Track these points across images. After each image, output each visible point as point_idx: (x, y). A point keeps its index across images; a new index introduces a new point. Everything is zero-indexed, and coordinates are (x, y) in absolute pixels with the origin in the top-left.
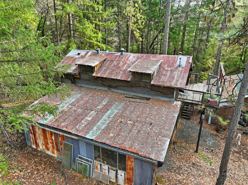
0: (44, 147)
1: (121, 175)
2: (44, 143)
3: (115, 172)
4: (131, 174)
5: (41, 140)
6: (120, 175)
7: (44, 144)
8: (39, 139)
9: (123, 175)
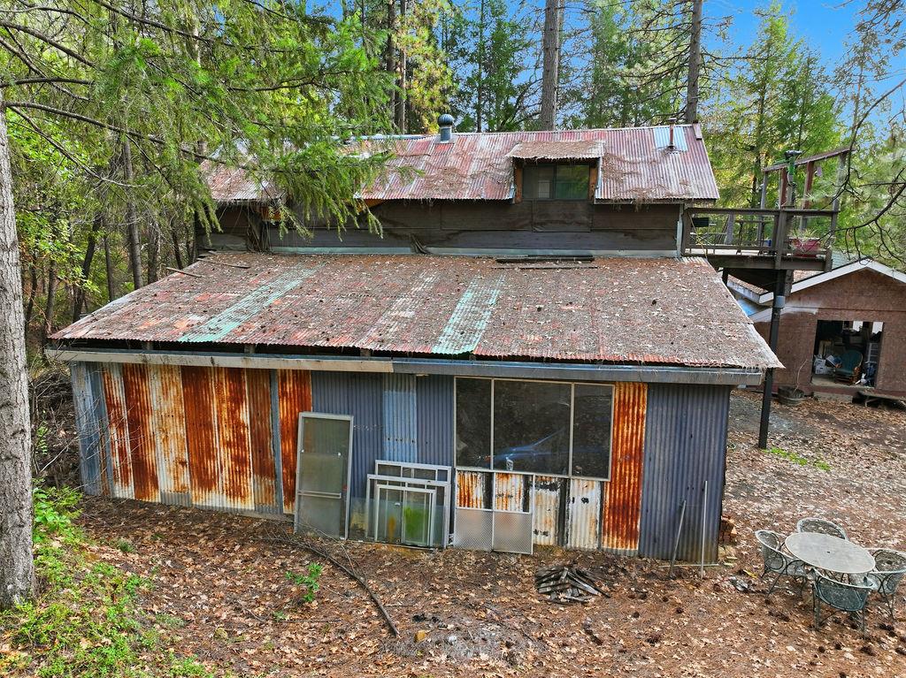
0: (185, 478)
1: (585, 500)
2: (185, 457)
3: (555, 494)
4: (632, 481)
5: (172, 444)
6: (578, 500)
7: (183, 463)
8: (159, 441)
9: (594, 493)
